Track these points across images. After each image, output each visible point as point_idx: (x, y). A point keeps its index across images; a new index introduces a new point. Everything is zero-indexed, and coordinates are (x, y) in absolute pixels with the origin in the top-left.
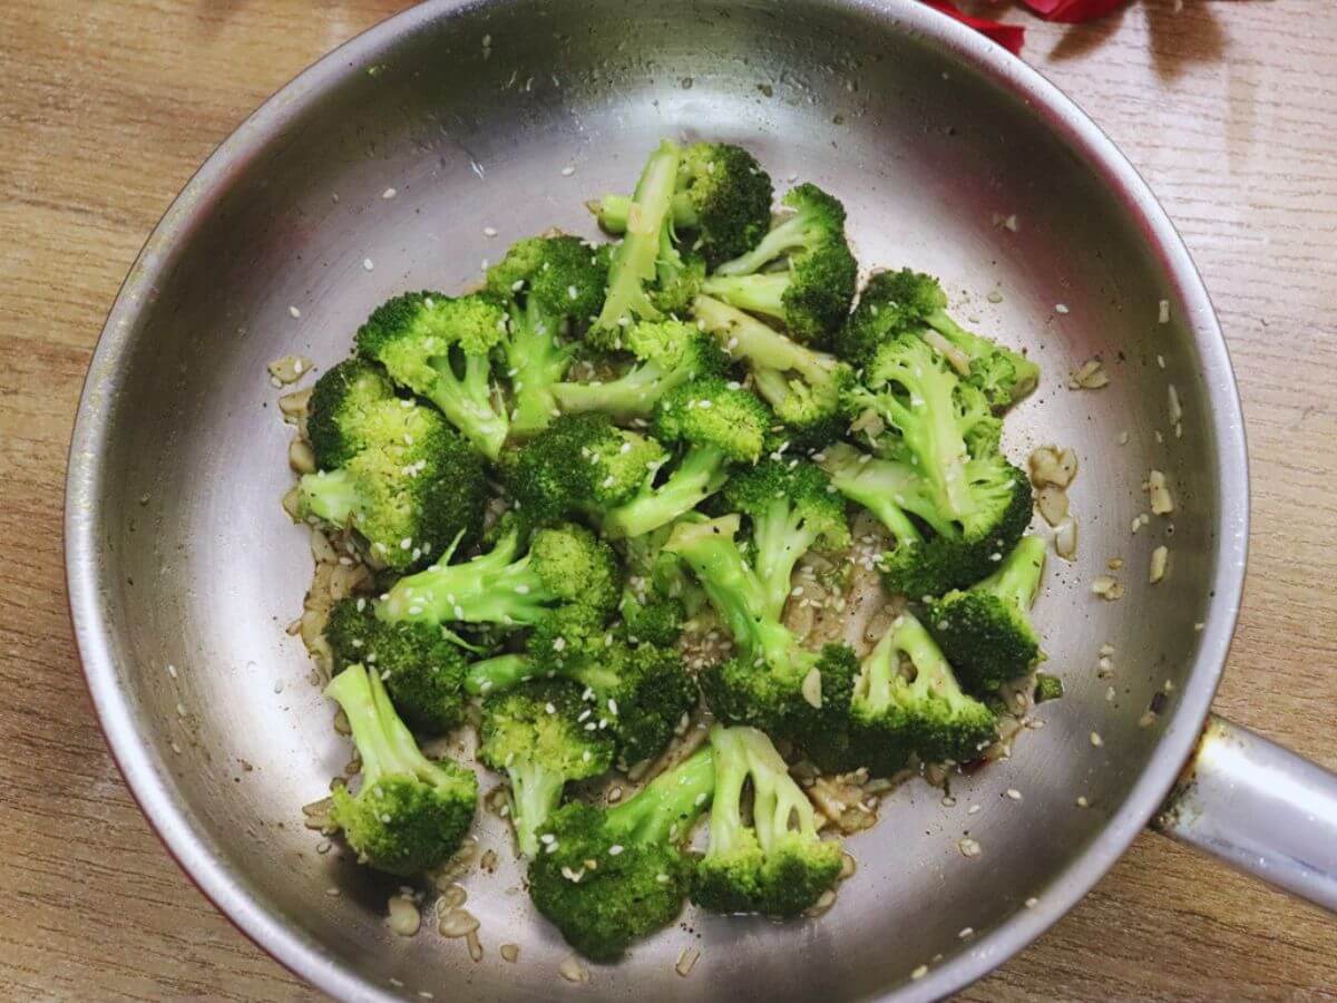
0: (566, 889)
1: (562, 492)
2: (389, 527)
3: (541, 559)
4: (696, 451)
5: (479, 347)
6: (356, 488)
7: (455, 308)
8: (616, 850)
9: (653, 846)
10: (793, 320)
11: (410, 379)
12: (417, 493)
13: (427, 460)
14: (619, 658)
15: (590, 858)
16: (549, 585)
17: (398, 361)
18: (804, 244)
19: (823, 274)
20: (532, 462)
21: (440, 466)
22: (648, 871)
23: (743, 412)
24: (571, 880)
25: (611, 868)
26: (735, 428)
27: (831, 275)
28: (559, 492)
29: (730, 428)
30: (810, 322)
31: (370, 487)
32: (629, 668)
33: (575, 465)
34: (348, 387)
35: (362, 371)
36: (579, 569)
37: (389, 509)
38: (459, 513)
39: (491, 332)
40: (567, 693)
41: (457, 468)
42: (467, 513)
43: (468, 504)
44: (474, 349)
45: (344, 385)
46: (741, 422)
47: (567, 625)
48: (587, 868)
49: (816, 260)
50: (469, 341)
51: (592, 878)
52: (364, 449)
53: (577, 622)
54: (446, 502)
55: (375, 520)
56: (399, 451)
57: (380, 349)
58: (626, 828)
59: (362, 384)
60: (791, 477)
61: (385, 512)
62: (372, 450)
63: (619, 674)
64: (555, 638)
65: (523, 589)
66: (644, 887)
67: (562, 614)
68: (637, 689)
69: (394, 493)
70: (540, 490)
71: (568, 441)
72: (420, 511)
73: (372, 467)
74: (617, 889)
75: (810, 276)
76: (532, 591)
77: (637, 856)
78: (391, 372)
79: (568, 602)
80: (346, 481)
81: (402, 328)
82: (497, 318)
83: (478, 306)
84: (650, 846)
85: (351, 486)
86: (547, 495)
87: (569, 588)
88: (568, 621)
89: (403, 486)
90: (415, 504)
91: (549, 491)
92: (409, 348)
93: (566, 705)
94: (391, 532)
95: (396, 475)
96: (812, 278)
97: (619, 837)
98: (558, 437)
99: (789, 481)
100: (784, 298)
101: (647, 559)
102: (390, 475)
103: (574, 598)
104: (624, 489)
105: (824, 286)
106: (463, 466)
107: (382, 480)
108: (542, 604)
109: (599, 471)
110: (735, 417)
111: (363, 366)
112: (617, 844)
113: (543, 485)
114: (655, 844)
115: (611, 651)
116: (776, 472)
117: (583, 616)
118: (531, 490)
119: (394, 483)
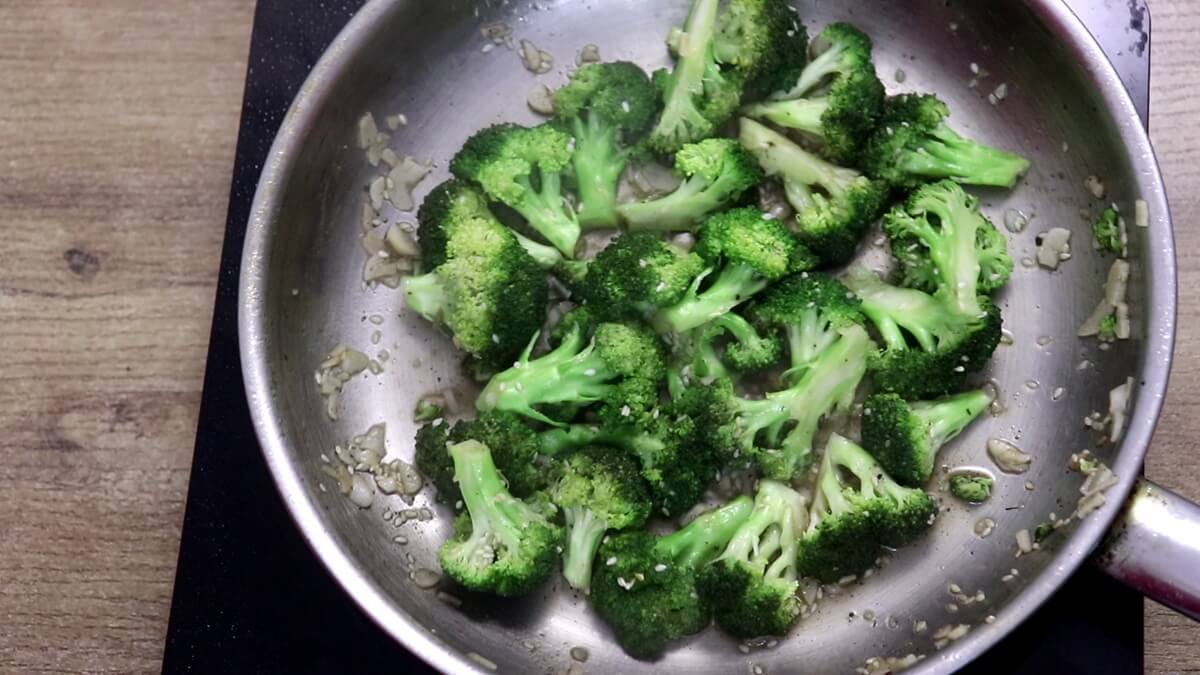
0: (620, 595)
1: (624, 295)
2: (469, 321)
3: (603, 346)
4: (733, 267)
5: (554, 166)
6: (444, 289)
7: (532, 136)
8: (661, 568)
9: (690, 569)
10: (829, 136)
11: (503, 194)
12: (492, 294)
13: (501, 269)
14: (663, 428)
15: (641, 572)
16: (612, 366)
17: (493, 180)
18: (839, 70)
19: (855, 98)
20: (600, 270)
21: (512, 274)
22: (684, 588)
23: (773, 238)
24: (623, 588)
25: (656, 582)
26: (766, 251)
27: (862, 100)
28: (622, 295)
29: (762, 250)
30: (843, 138)
31: (455, 289)
32: (672, 437)
33: (635, 274)
34: (452, 201)
35: (463, 189)
36: (634, 351)
37: (469, 306)
38: (525, 312)
39: (562, 154)
40: (621, 459)
41: (526, 276)
42: (531, 312)
43: (532, 305)
44: (550, 168)
45: (449, 200)
46: (771, 246)
47: (630, 395)
48: (637, 580)
49: (850, 88)
50: (547, 161)
51: (640, 589)
52: (452, 258)
53: (637, 392)
54: (515, 303)
55: (459, 315)
56: (480, 260)
57: (477, 172)
58: (670, 551)
59: (462, 199)
60: (818, 290)
61: (466, 309)
62: (458, 259)
63: (663, 440)
64: (622, 406)
65: (590, 372)
66: (680, 600)
67: (625, 386)
68: (677, 453)
69: (474, 294)
70: (607, 292)
71: (628, 254)
72: (494, 309)
73: (458, 272)
74: (658, 599)
75: (844, 100)
76: (598, 372)
77: (676, 576)
78: (487, 189)
79: (629, 377)
80: (437, 283)
81: (493, 153)
82: (567, 142)
83: (551, 133)
84: (688, 568)
85: (440, 287)
86: (612, 297)
87: (628, 367)
88: (630, 392)
89: (482, 288)
90: (490, 303)
91: (613, 294)
92: (501, 169)
93: (619, 470)
94: (470, 325)
95: (476, 279)
96: (846, 102)
97: (664, 558)
98: (619, 251)
99: (817, 294)
100: (822, 118)
101: (690, 348)
102: (472, 279)
103: (632, 374)
104: (672, 293)
105: (855, 109)
106: (530, 274)
107: (465, 283)
108: (606, 382)
109: (652, 278)
110: (767, 242)
111: (463, 185)
112: (663, 563)
113: (609, 289)
114: (693, 568)
115: (658, 422)
116: (806, 287)
117: (641, 387)
118: (599, 293)
119: (475, 287)
